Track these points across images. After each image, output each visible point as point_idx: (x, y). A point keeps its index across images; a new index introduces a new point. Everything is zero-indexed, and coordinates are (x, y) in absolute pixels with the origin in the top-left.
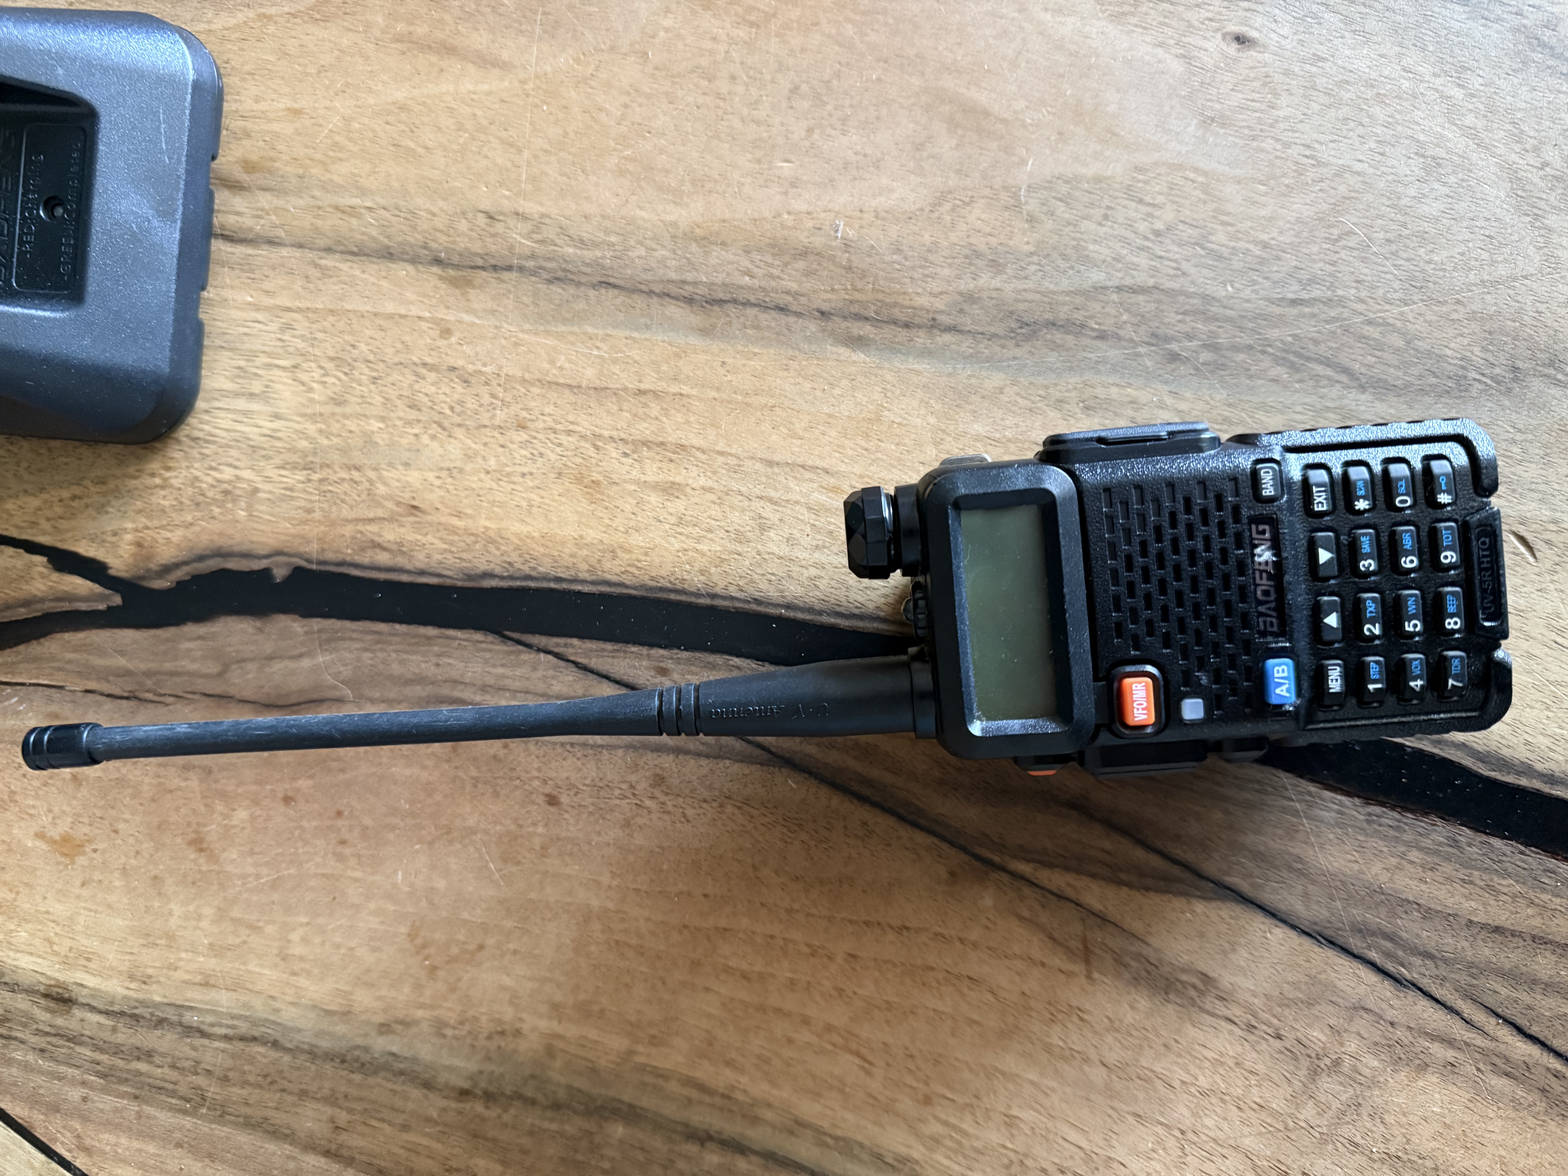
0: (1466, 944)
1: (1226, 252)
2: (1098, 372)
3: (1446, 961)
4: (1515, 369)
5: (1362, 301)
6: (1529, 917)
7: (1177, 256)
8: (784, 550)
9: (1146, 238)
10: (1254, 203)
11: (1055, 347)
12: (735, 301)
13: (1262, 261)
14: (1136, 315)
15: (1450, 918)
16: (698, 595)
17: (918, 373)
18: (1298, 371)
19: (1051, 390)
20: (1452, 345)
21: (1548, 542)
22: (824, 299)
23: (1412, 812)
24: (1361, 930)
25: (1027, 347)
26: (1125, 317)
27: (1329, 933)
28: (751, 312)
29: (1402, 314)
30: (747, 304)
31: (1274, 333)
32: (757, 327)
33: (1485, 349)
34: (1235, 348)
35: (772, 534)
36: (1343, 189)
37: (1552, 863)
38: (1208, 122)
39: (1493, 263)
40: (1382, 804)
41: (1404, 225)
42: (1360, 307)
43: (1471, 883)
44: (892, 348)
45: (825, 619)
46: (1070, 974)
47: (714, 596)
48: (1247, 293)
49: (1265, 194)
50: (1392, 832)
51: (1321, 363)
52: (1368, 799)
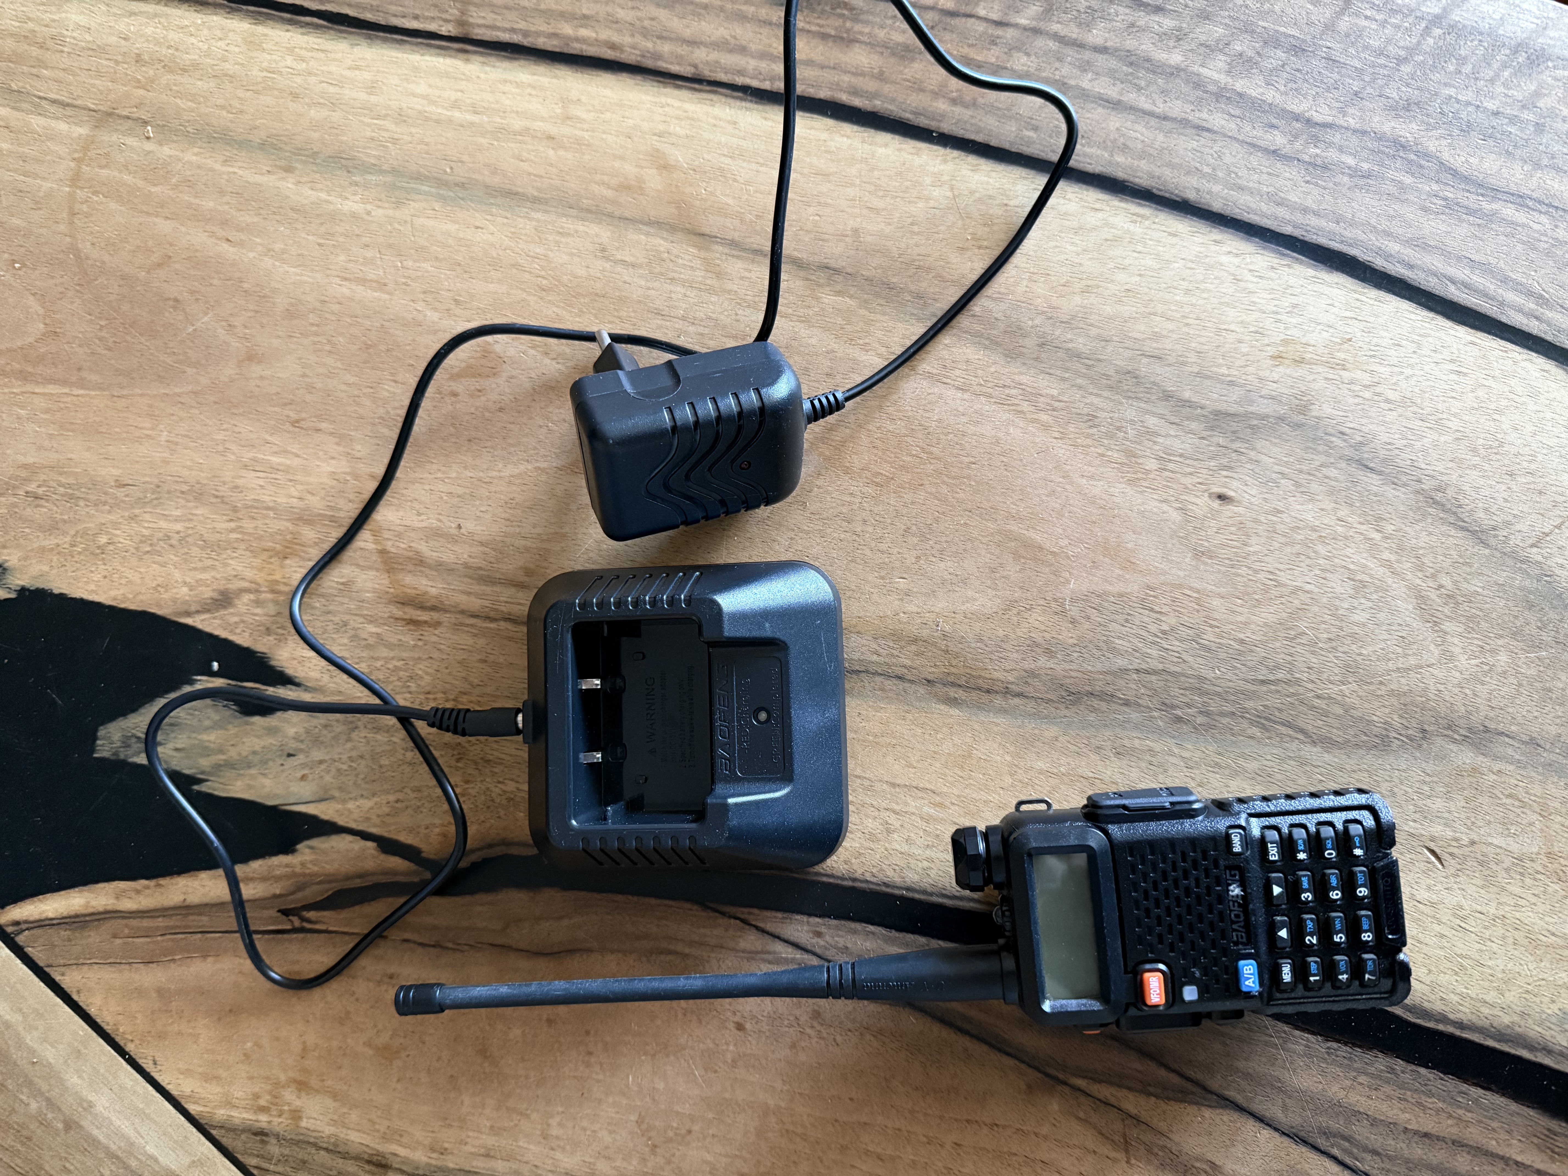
0: (1404, 1146)
1: (1213, 646)
2: (1125, 728)
3: (1389, 1158)
4: (1424, 731)
5: (1313, 682)
6: (1448, 1126)
7: (1179, 649)
8: (905, 848)
9: (1158, 637)
10: (1233, 612)
11: (1094, 710)
12: (867, 672)
13: (1240, 653)
14: (1150, 689)
15: (1391, 1126)
16: (843, 878)
17: (997, 725)
18: (1267, 730)
19: (1092, 740)
20: (1378, 713)
21: (1451, 854)
22: (930, 672)
23: (1360, 1047)
24: (1327, 1133)
25: (1074, 709)
26: (1142, 691)
27: (1302, 1134)
28: (878, 679)
29: (1341, 691)
30: (876, 673)
31: (1250, 704)
32: (882, 690)
33: (1401, 717)
34: (1222, 714)
35: (895, 836)
36: (1297, 603)
37: (1464, 1087)
38: (1199, 554)
39: (1406, 655)
40: (1338, 1041)
41: (1341, 629)
42: (1310, 686)
43: (1405, 1100)
44: (980, 707)
45: (935, 899)
46: (1115, 1160)
47: (855, 880)
48: (1230, 675)
49: (1242, 606)
50: (1346, 1062)
51: (1284, 725)
52: (1327, 1037)
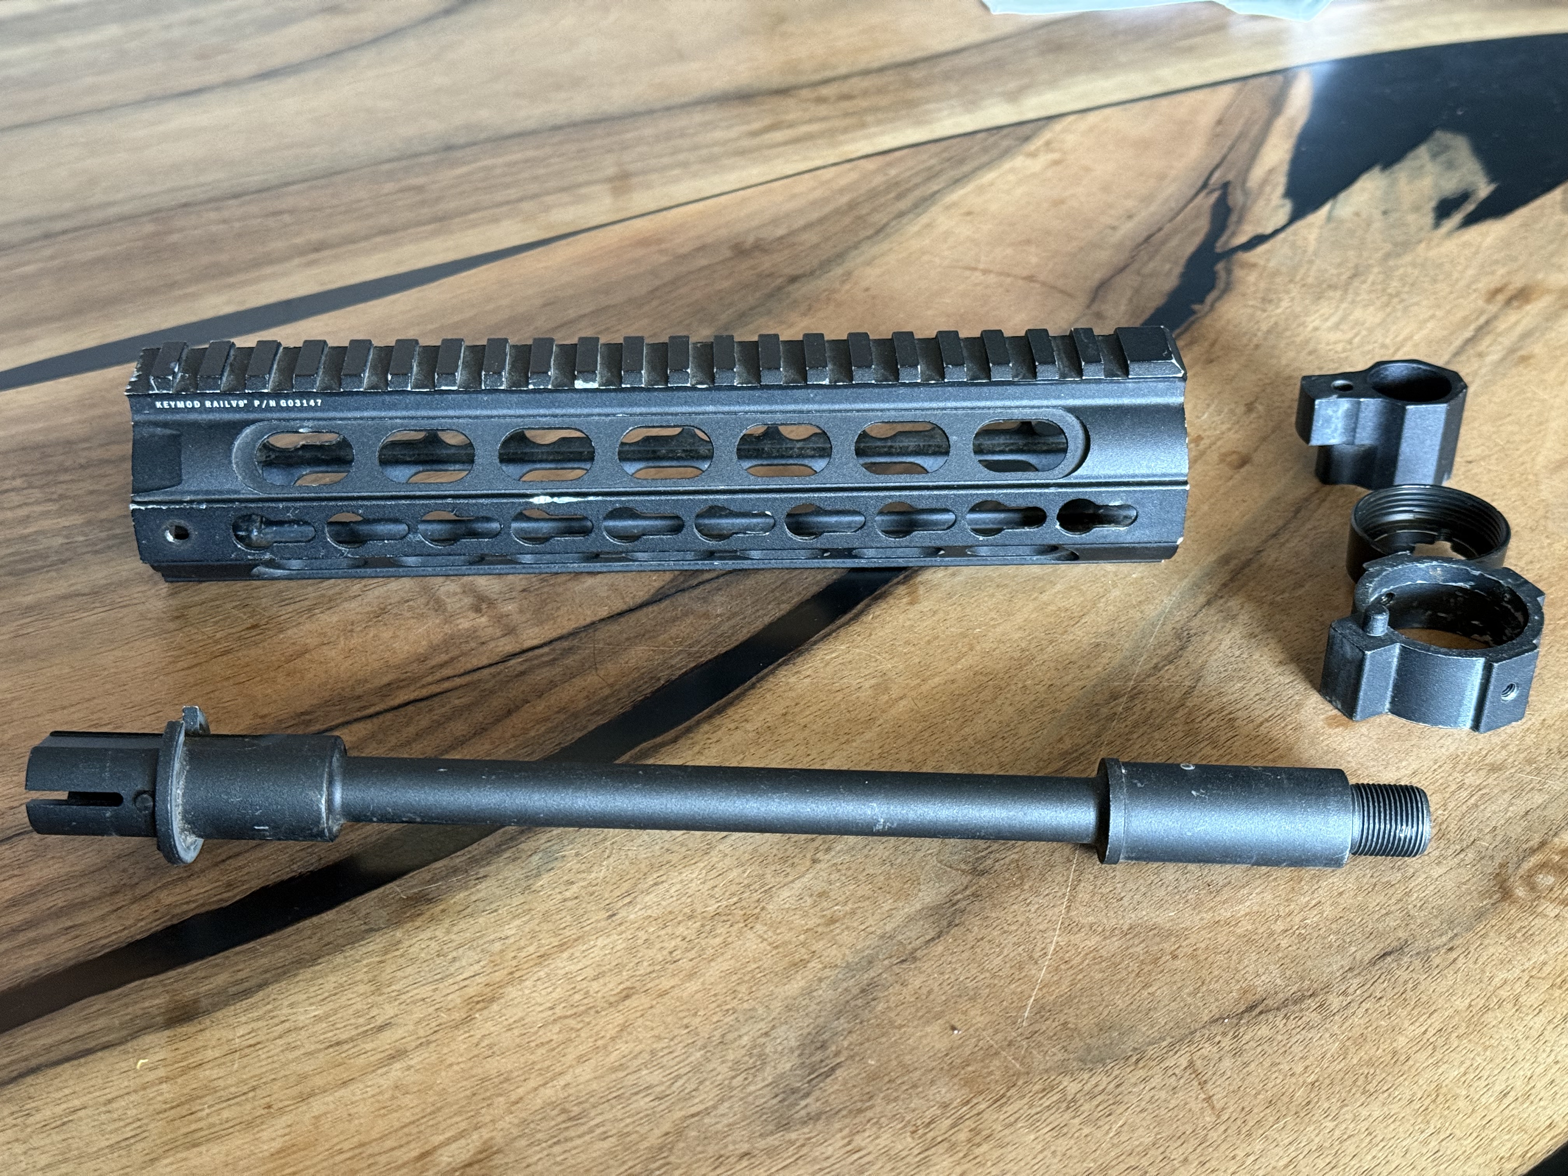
19: (1124, 634)
23: (641, 701)
25: (1170, 632)
40: (661, 688)
43: (558, 712)
50: (633, 687)
52: (669, 684)
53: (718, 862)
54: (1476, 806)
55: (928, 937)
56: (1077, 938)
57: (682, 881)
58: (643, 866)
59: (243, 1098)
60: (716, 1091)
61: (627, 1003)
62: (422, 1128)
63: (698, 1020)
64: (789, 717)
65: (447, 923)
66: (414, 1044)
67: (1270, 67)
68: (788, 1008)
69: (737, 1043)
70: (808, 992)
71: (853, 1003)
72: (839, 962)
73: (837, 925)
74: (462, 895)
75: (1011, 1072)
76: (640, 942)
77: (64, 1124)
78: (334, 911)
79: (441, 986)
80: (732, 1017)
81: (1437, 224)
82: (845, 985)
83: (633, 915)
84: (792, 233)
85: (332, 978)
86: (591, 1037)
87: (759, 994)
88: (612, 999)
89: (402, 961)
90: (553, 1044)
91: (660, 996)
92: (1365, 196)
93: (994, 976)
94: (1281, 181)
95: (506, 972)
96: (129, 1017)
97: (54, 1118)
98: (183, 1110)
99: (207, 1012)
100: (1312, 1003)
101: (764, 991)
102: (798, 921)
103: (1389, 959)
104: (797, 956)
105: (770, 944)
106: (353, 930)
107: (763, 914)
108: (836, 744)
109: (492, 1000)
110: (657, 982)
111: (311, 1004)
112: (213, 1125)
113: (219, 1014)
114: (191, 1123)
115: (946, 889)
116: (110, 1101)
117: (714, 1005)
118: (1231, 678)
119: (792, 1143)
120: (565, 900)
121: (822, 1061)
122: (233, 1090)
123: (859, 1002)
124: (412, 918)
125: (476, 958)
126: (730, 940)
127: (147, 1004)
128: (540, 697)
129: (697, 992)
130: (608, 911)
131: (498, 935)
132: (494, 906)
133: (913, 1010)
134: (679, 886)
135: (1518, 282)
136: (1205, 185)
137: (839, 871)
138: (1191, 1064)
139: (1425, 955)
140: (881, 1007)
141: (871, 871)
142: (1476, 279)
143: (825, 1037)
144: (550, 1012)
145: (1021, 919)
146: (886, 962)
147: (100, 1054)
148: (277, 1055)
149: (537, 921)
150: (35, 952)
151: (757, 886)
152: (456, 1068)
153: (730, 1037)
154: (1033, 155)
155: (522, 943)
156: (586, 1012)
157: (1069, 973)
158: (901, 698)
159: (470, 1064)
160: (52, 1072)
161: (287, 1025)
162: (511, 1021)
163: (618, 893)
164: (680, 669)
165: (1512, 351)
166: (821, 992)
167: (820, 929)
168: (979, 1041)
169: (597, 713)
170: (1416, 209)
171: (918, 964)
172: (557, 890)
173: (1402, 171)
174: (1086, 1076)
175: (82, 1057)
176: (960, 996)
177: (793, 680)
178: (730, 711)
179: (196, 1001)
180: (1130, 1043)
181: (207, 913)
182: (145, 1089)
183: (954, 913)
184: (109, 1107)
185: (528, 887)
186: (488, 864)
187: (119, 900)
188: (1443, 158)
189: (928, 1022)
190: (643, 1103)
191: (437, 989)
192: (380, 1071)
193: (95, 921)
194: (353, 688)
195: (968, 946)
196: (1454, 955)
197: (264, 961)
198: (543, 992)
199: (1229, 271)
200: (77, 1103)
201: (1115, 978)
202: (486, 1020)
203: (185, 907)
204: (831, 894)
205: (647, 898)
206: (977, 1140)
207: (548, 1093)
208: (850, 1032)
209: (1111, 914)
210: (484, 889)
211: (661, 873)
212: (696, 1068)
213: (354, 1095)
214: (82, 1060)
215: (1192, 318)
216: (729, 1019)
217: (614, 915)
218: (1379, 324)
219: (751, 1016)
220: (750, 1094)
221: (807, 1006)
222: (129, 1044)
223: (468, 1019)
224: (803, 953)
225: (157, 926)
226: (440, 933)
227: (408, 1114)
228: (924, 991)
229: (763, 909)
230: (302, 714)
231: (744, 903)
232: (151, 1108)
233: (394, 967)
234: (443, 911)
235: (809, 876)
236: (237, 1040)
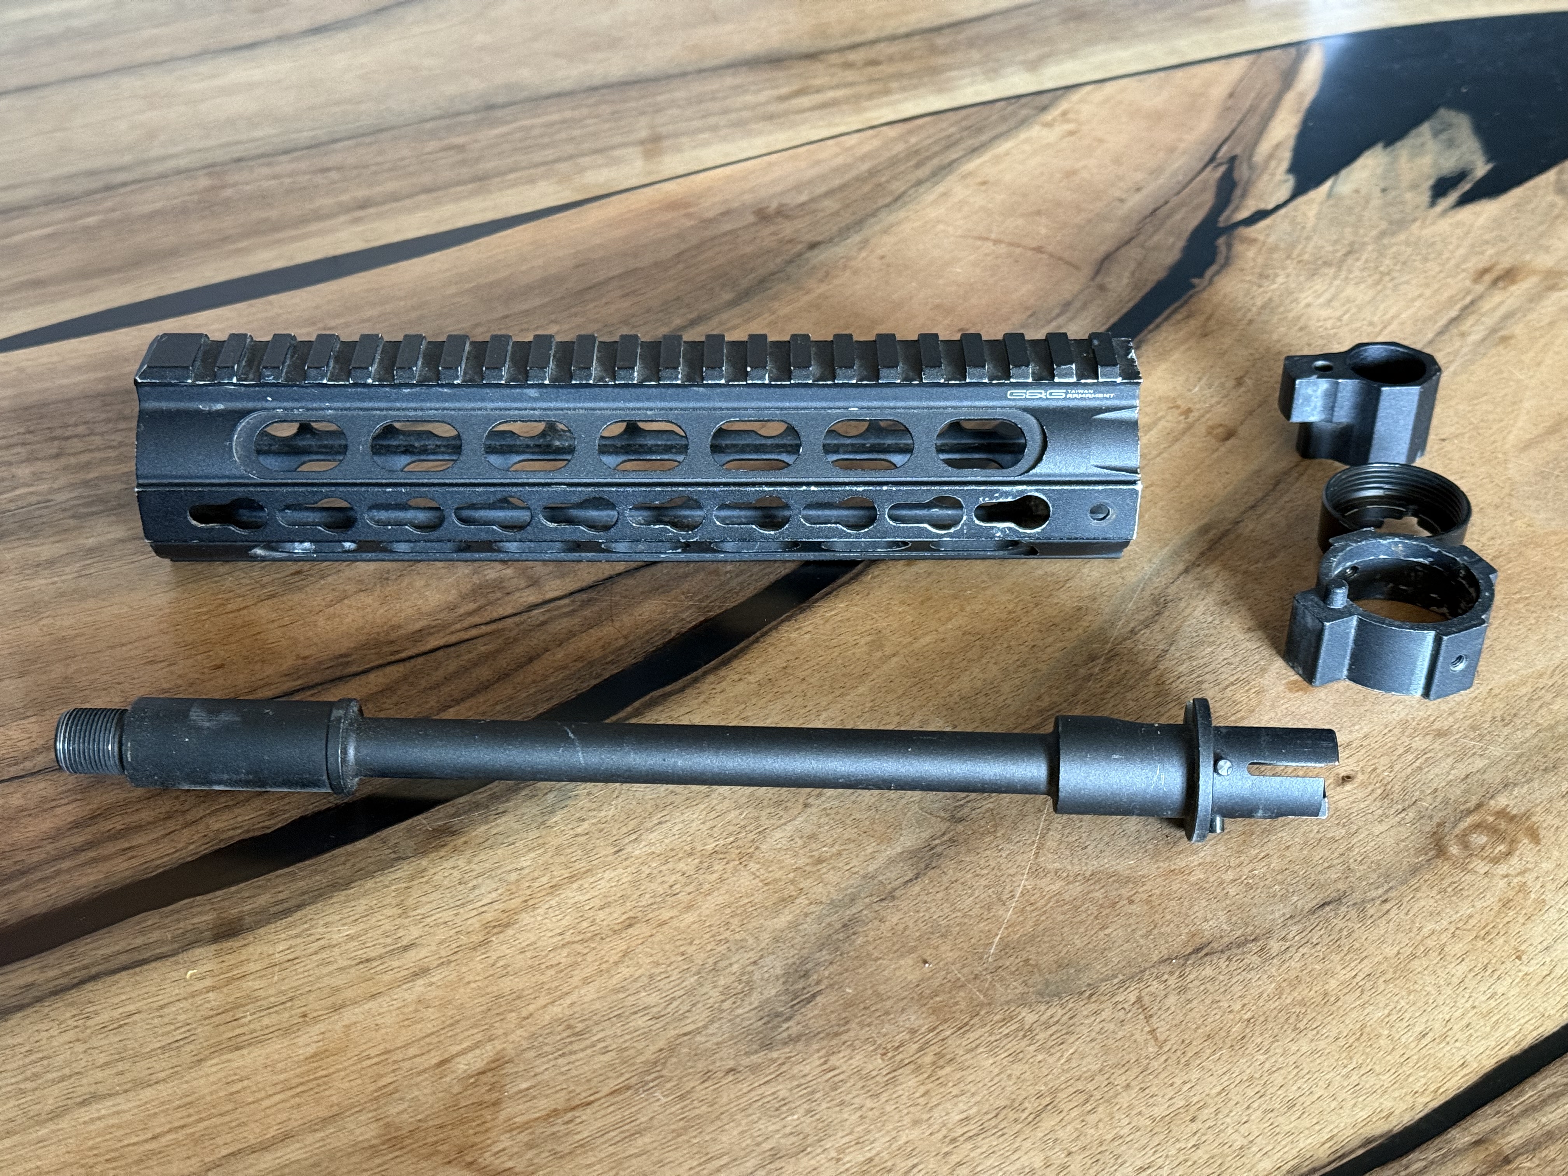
6: (526, 678)
11: (1139, 609)
15: (560, 643)
23: (653, 652)
40: (672, 640)
50: (648, 638)
52: (679, 637)
53: (718, 804)
54: (1420, 768)
55: (907, 878)
56: (1042, 883)
57: (683, 821)
58: (649, 806)
59: (282, 1007)
60: (707, 1013)
61: (630, 931)
62: (442, 1037)
63: (694, 948)
64: (789, 671)
65: (468, 854)
66: (436, 963)
67: (1284, 40)
68: (776, 940)
69: (728, 971)
70: (794, 925)
71: (835, 937)
72: (824, 899)
73: (824, 865)
74: (483, 828)
75: (975, 1003)
76: (644, 875)
77: (120, 1026)
78: (366, 839)
79: (462, 911)
80: (725, 947)
81: (1433, 203)
82: (828, 920)
83: (638, 850)
84: (813, 200)
85: (363, 901)
86: (596, 961)
87: (750, 926)
88: (616, 927)
89: (426, 887)
90: (562, 967)
91: (660, 925)
92: (1365, 174)
93: (965, 916)
94: (1286, 156)
95: (520, 900)
96: (181, 931)
97: (112, 1021)
98: (228, 1017)
99: (251, 929)
100: (1254, 947)
101: (754, 923)
102: (789, 861)
103: (1328, 908)
104: (786, 892)
105: (762, 881)
106: (383, 857)
107: (757, 853)
108: (831, 697)
109: (508, 925)
110: (657, 913)
111: (344, 925)
112: (255, 1031)
113: (262, 931)
114: (234, 1029)
115: (925, 835)
116: (162, 1007)
117: (707, 936)
118: (1202, 643)
119: (774, 1061)
120: (576, 836)
121: (804, 988)
122: (272, 999)
123: (841, 936)
124: (436, 848)
125: (494, 886)
126: (725, 876)
127: (195, 920)
128: (559, 645)
129: (694, 923)
130: (615, 846)
131: (515, 866)
132: (510, 839)
133: (889, 944)
134: (681, 826)
135: (1506, 262)
136: (1212, 159)
137: (828, 815)
138: (1139, 999)
139: (1361, 906)
140: (860, 941)
141: (858, 816)
142: (1465, 259)
143: (809, 966)
144: (560, 938)
145: (993, 863)
146: (867, 900)
147: (153, 964)
148: (313, 969)
149: (550, 854)
150: (95, 870)
151: (751, 827)
152: (473, 985)
153: (722, 964)
154: (1048, 125)
155: (536, 874)
156: (592, 938)
157: (1034, 914)
158: (894, 655)
159: (486, 982)
160: (109, 980)
161: (321, 943)
162: (524, 944)
163: (624, 830)
164: (690, 622)
165: (1493, 331)
166: (806, 926)
167: (808, 868)
168: (948, 973)
169: (612, 662)
170: (1414, 187)
171: (896, 902)
172: (570, 826)
173: (1403, 148)
174: (1043, 1008)
175: (137, 966)
176: (932, 933)
177: (794, 635)
178: (735, 664)
179: (240, 919)
180: (1085, 979)
181: (250, 839)
182: (193, 997)
183: (932, 857)
184: (162, 1012)
185: (543, 823)
186: (507, 801)
187: (171, 825)
188: (1444, 136)
189: (902, 956)
190: (640, 1022)
191: (456, 915)
192: (404, 987)
193: (150, 843)
194: (388, 633)
195: (943, 888)
196: (1387, 906)
197: (301, 884)
198: (554, 919)
199: (1229, 246)
200: (132, 1008)
201: (1075, 920)
202: (502, 943)
203: (231, 833)
204: (820, 836)
205: (652, 836)
206: (941, 1062)
207: (556, 1010)
208: (831, 963)
209: (1076, 861)
210: (505, 823)
211: (665, 813)
212: (690, 992)
213: (381, 1007)
214: (138, 969)
215: (1191, 293)
216: (722, 948)
217: (620, 850)
218: (1369, 302)
219: (741, 946)
220: (738, 1016)
221: (793, 938)
222: (180, 956)
223: (485, 943)
224: (791, 890)
225: (204, 850)
226: (461, 863)
227: (429, 1025)
228: (901, 927)
229: (757, 848)
230: (341, 656)
231: (740, 843)
232: (199, 1014)
233: (420, 893)
234: (466, 842)
235: (800, 819)
236: (277, 955)
